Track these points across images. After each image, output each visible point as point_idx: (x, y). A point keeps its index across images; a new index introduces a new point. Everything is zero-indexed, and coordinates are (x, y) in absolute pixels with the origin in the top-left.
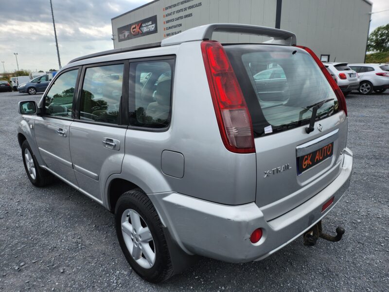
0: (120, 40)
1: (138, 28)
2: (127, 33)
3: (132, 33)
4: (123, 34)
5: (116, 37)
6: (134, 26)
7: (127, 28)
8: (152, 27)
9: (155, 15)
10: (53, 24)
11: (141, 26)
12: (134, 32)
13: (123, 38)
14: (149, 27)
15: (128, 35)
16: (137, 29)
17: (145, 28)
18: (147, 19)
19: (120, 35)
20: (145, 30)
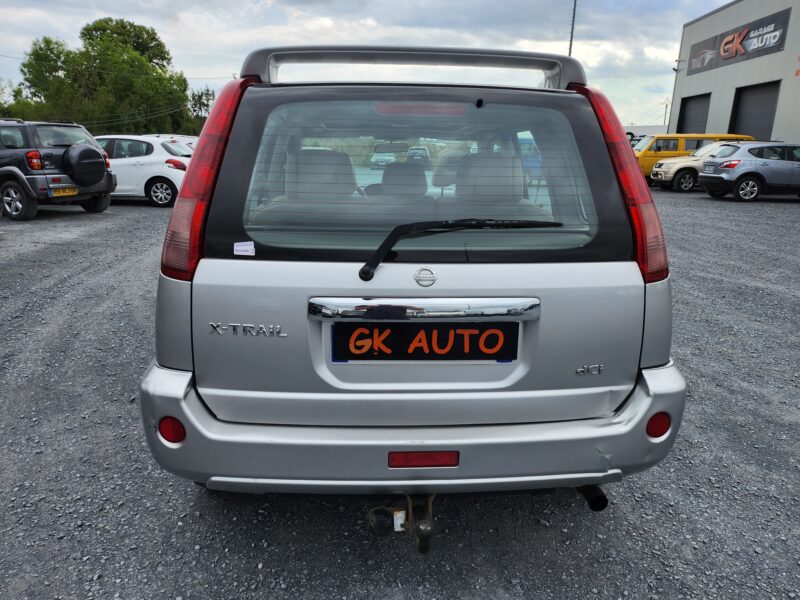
0: (691, 72)
1: (737, 41)
2: (709, 55)
3: (722, 53)
4: (701, 58)
5: (685, 66)
6: (729, 38)
7: (714, 42)
8: (771, 37)
9: (788, 7)
10: (569, 43)
11: (746, 37)
12: (725, 51)
13: (699, 66)
14: (765, 37)
15: (711, 60)
16: (736, 44)
17: (756, 40)
18: (767, 18)
19: (694, 61)
20: (754, 44)
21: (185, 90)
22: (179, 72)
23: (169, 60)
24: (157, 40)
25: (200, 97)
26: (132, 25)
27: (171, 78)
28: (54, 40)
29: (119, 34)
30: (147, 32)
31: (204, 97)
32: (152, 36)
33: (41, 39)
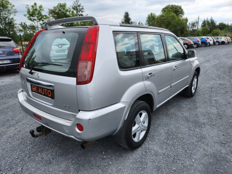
21: (187, 22)
22: (186, 17)
23: (184, 14)
24: (181, 9)
25: (194, 24)
26: (175, 6)
27: (183, 19)
28: (153, 13)
29: (171, 9)
30: (179, 7)
31: (195, 24)
32: (180, 8)
33: (150, 13)
